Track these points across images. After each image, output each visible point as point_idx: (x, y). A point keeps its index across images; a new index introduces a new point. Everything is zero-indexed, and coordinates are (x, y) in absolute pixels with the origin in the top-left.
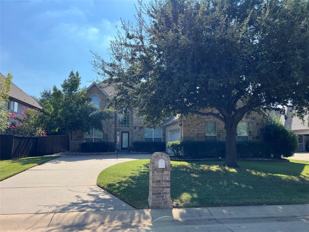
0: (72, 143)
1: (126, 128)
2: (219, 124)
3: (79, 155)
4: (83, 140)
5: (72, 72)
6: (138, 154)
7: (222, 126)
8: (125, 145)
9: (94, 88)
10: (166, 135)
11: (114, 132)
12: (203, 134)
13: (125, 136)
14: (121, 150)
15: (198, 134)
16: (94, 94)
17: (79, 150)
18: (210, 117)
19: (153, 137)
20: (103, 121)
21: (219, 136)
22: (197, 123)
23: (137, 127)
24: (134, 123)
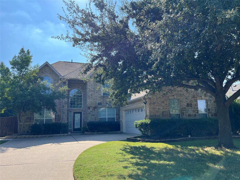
0: (21, 125)
1: (79, 109)
2: (182, 102)
3: (29, 138)
4: (33, 122)
5: (22, 49)
6: (93, 134)
7: (184, 104)
8: (77, 126)
9: (46, 68)
10: (121, 114)
11: (66, 113)
12: (168, 112)
13: (78, 116)
14: (73, 131)
15: (163, 112)
16: (46, 75)
17: (28, 132)
18: (173, 95)
19: (107, 117)
20: (56, 101)
21: (183, 114)
22: (162, 101)
23: (91, 107)
24: (88, 103)
